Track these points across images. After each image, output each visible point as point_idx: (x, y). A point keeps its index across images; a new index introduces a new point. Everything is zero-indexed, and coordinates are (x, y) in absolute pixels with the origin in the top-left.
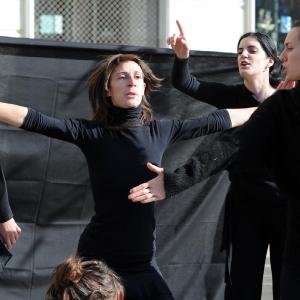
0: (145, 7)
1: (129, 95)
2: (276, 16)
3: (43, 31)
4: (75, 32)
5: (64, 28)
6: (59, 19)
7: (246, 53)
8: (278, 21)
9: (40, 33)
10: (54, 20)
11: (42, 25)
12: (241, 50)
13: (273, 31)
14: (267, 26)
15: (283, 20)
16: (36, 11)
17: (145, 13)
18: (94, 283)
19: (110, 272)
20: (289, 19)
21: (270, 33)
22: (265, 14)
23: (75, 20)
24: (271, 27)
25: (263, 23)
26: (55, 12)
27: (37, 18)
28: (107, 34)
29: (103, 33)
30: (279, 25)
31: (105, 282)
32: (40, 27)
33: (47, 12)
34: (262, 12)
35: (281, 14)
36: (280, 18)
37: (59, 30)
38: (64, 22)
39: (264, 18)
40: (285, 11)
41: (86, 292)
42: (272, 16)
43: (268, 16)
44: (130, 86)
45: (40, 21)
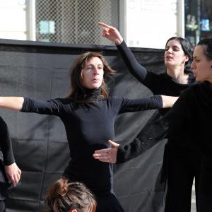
0: (110, 15)
1: (94, 80)
2: (199, 19)
3: (41, 32)
4: (63, 32)
5: (56, 30)
6: (52, 24)
7: (171, 50)
8: (200, 23)
9: (39, 34)
10: (49, 24)
11: (41, 28)
12: (168, 48)
13: (197, 29)
14: (192, 26)
15: (203, 22)
16: (37, 19)
17: (110, 19)
18: (75, 197)
19: (87, 191)
20: (207, 21)
21: (195, 31)
22: (191, 18)
23: (63, 24)
24: (195, 27)
25: (190, 24)
26: (50, 19)
27: (37, 23)
28: (85, 33)
29: (82, 33)
30: (201, 25)
31: (83, 197)
32: (39, 29)
33: (44, 19)
34: (189, 17)
35: (202, 18)
36: (201, 20)
37: (52, 31)
38: (56, 26)
39: (191, 20)
40: (205, 15)
41: (69, 203)
42: (196, 19)
43: (193, 19)
44: (95, 74)
45: (40, 25)
